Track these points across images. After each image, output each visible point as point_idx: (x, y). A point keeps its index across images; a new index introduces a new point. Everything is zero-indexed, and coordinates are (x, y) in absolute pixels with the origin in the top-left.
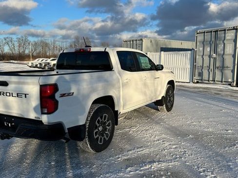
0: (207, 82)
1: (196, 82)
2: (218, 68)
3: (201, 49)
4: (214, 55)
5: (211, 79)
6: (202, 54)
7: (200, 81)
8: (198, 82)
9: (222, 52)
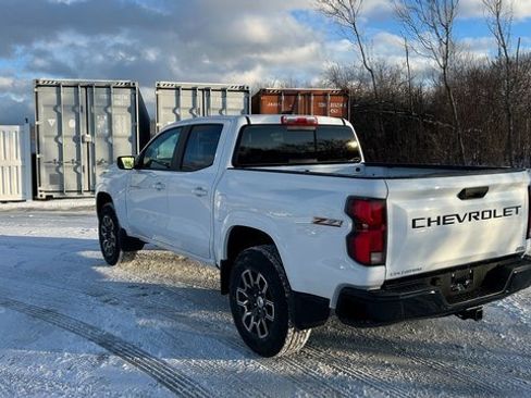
0: (75, 195)
1: (44, 197)
2: (100, 163)
3: (53, 122)
4: (88, 137)
5: (85, 187)
6: (56, 134)
7: (55, 195)
8: (49, 198)
9: (107, 131)
